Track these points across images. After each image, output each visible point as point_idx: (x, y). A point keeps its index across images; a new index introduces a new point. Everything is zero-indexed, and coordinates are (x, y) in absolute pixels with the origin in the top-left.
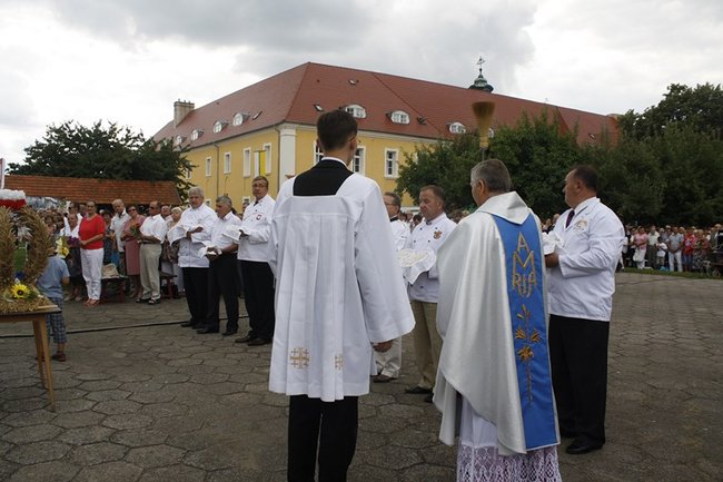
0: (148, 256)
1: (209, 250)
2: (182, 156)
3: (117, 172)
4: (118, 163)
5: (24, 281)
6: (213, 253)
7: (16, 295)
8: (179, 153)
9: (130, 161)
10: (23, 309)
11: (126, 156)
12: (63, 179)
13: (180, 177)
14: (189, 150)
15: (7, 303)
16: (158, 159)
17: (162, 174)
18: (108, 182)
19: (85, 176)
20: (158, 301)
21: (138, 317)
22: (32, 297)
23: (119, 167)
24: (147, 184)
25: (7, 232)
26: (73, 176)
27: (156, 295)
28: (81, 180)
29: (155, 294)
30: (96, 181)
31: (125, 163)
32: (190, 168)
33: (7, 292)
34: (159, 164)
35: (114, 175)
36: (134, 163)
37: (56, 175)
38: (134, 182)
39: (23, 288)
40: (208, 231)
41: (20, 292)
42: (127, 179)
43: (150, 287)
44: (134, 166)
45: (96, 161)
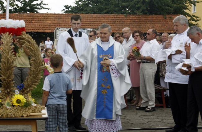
0: (146, 73)
3: (138, 9)
4: (139, 2)
5: (22, 92)
7: (15, 103)
10: (19, 115)
12: (100, 15)
13: (187, 11)
15: (7, 109)
17: (172, 9)
18: (132, 16)
19: (116, 12)
20: (153, 110)
21: (134, 122)
22: (27, 105)
23: (139, 5)
24: (160, 17)
25: (8, 53)
26: (107, 13)
27: (152, 104)
28: (112, 16)
29: (150, 103)
30: (123, 16)
31: (144, 2)
32: (194, 3)
33: (8, 101)
34: (170, 2)
35: (136, 11)
36: (151, 2)
37: (95, 13)
38: (150, 16)
39: (21, 97)
41: (18, 101)
42: (144, 13)
43: (147, 97)
45: (123, 2)
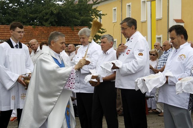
1: (93, 77)
2: (94, 7)
3: (46, 20)
4: (47, 14)
6: (95, 80)
8: (92, 5)
9: (55, 12)
11: (53, 9)
14: (98, 3)
16: (77, 10)
17: (79, 21)
18: (40, 28)
19: (24, 23)
23: (47, 17)
24: (68, 29)
30: (31, 27)
31: (52, 13)
32: (100, 16)
34: (77, 14)
35: (44, 23)
36: (59, 13)
38: (58, 28)
40: (94, 64)
42: (53, 25)
44: (58, 15)
45: (31, 13)
